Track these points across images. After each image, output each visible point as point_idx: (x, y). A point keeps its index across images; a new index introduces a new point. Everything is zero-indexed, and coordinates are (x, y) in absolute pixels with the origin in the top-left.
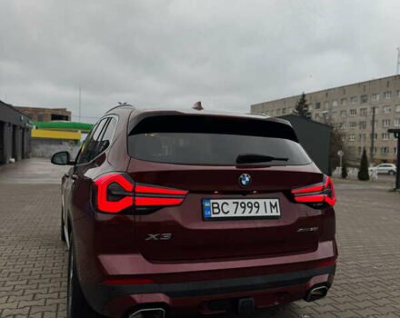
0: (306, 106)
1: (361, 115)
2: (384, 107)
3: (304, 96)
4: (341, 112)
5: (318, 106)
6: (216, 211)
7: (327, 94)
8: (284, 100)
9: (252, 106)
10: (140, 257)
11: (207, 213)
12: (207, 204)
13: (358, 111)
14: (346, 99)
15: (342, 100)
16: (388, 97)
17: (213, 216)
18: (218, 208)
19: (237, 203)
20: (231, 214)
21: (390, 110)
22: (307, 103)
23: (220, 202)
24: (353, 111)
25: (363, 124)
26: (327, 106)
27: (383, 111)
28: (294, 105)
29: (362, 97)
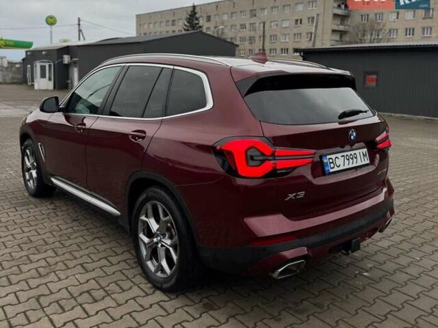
0: (197, 19)
1: (250, 30)
2: (271, 22)
3: (194, 7)
4: (232, 26)
5: (209, 19)
6: (332, 165)
7: (217, 7)
8: (173, 11)
9: (137, 16)
10: (281, 216)
11: (327, 169)
12: (325, 161)
13: (247, 26)
14: (236, 13)
15: (232, 13)
16: (275, 12)
17: (331, 170)
18: (332, 162)
19: (343, 156)
20: (342, 168)
21: (277, 25)
22: (197, 16)
23: (333, 156)
24: (243, 26)
25: (252, 40)
26: (217, 19)
27: (271, 27)
28: (184, 17)
29: (251, 11)
